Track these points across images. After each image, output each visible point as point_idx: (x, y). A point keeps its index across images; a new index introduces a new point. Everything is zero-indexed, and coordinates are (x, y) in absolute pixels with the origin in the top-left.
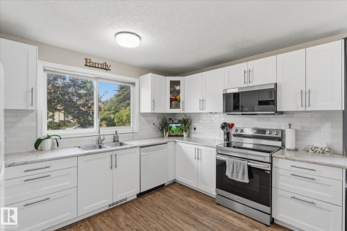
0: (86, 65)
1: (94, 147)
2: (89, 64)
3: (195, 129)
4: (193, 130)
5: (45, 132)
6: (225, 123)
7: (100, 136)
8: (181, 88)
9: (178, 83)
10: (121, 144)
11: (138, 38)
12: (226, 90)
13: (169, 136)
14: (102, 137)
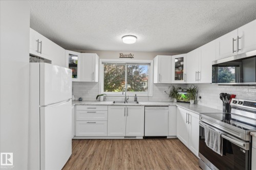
0: (120, 57)
1: (122, 102)
2: (122, 56)
3: (200, 97)
4: (198, 99)
5: (102, 92)
6: (223, 94)
7: (126, 96)
8: (184, 63)
9: (182, 60)
10: (138, 103)
11: (135, 38)
12: (216, 61)
13: (178, 101)
14: (127, 98)
